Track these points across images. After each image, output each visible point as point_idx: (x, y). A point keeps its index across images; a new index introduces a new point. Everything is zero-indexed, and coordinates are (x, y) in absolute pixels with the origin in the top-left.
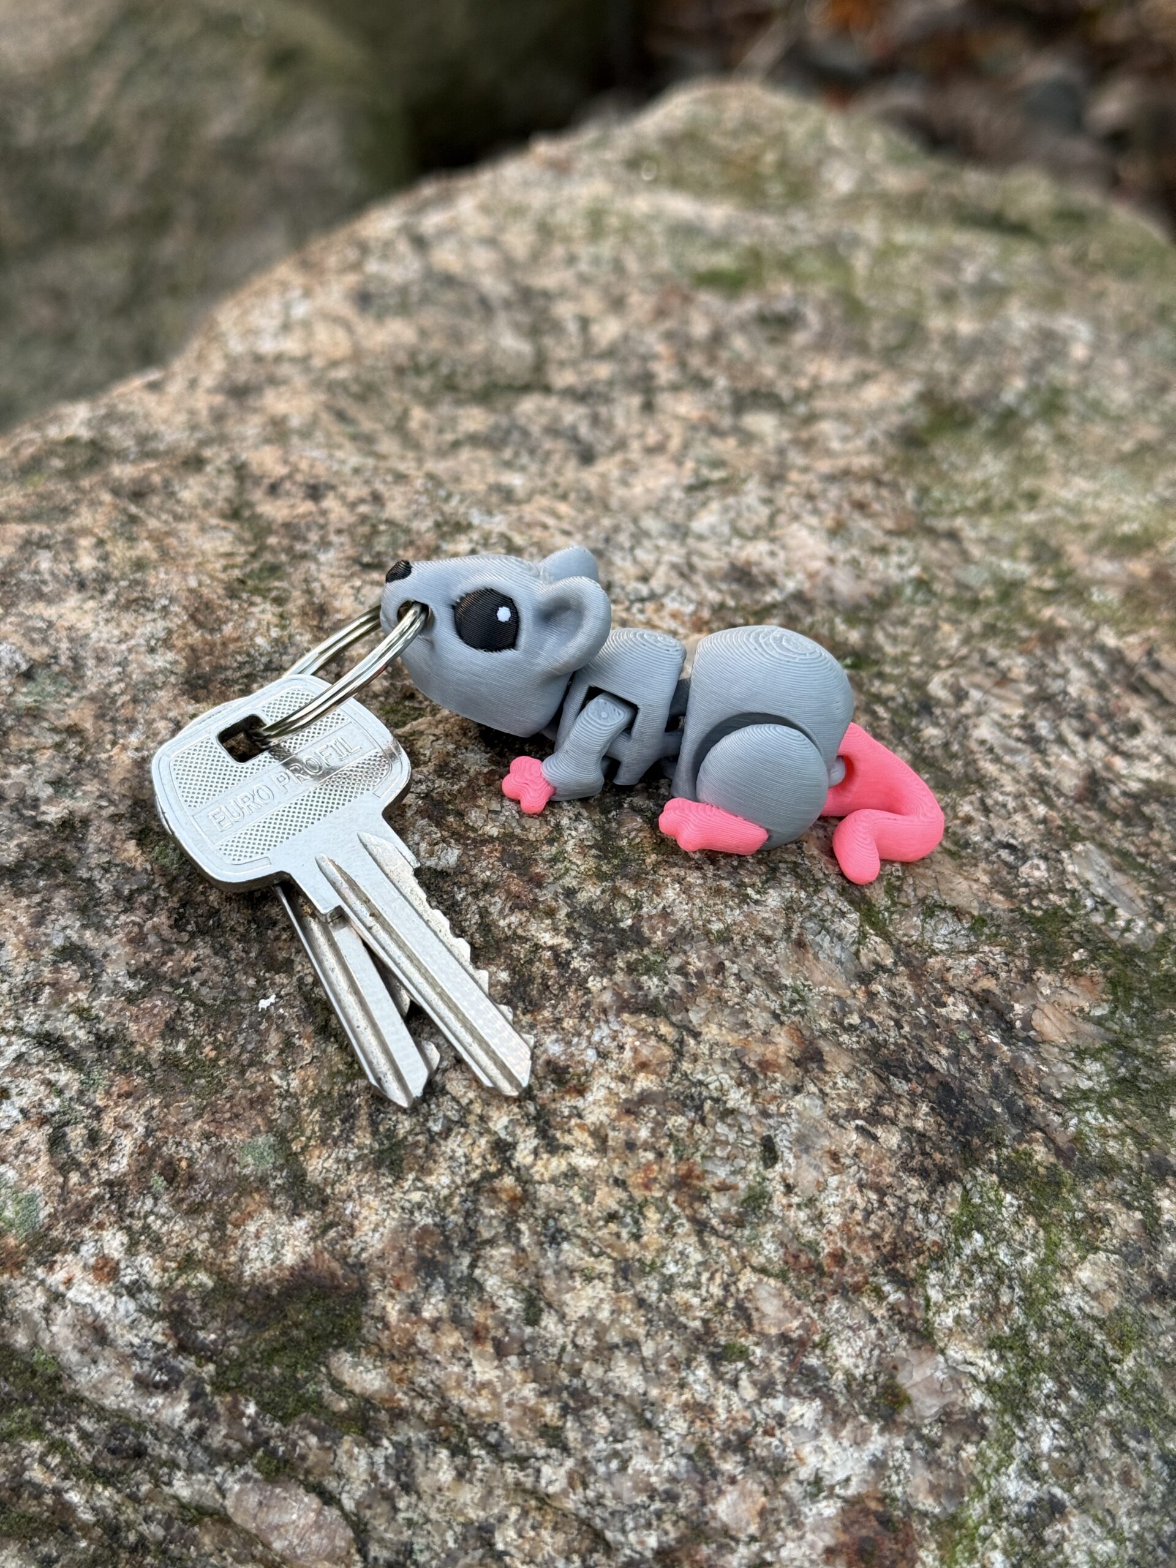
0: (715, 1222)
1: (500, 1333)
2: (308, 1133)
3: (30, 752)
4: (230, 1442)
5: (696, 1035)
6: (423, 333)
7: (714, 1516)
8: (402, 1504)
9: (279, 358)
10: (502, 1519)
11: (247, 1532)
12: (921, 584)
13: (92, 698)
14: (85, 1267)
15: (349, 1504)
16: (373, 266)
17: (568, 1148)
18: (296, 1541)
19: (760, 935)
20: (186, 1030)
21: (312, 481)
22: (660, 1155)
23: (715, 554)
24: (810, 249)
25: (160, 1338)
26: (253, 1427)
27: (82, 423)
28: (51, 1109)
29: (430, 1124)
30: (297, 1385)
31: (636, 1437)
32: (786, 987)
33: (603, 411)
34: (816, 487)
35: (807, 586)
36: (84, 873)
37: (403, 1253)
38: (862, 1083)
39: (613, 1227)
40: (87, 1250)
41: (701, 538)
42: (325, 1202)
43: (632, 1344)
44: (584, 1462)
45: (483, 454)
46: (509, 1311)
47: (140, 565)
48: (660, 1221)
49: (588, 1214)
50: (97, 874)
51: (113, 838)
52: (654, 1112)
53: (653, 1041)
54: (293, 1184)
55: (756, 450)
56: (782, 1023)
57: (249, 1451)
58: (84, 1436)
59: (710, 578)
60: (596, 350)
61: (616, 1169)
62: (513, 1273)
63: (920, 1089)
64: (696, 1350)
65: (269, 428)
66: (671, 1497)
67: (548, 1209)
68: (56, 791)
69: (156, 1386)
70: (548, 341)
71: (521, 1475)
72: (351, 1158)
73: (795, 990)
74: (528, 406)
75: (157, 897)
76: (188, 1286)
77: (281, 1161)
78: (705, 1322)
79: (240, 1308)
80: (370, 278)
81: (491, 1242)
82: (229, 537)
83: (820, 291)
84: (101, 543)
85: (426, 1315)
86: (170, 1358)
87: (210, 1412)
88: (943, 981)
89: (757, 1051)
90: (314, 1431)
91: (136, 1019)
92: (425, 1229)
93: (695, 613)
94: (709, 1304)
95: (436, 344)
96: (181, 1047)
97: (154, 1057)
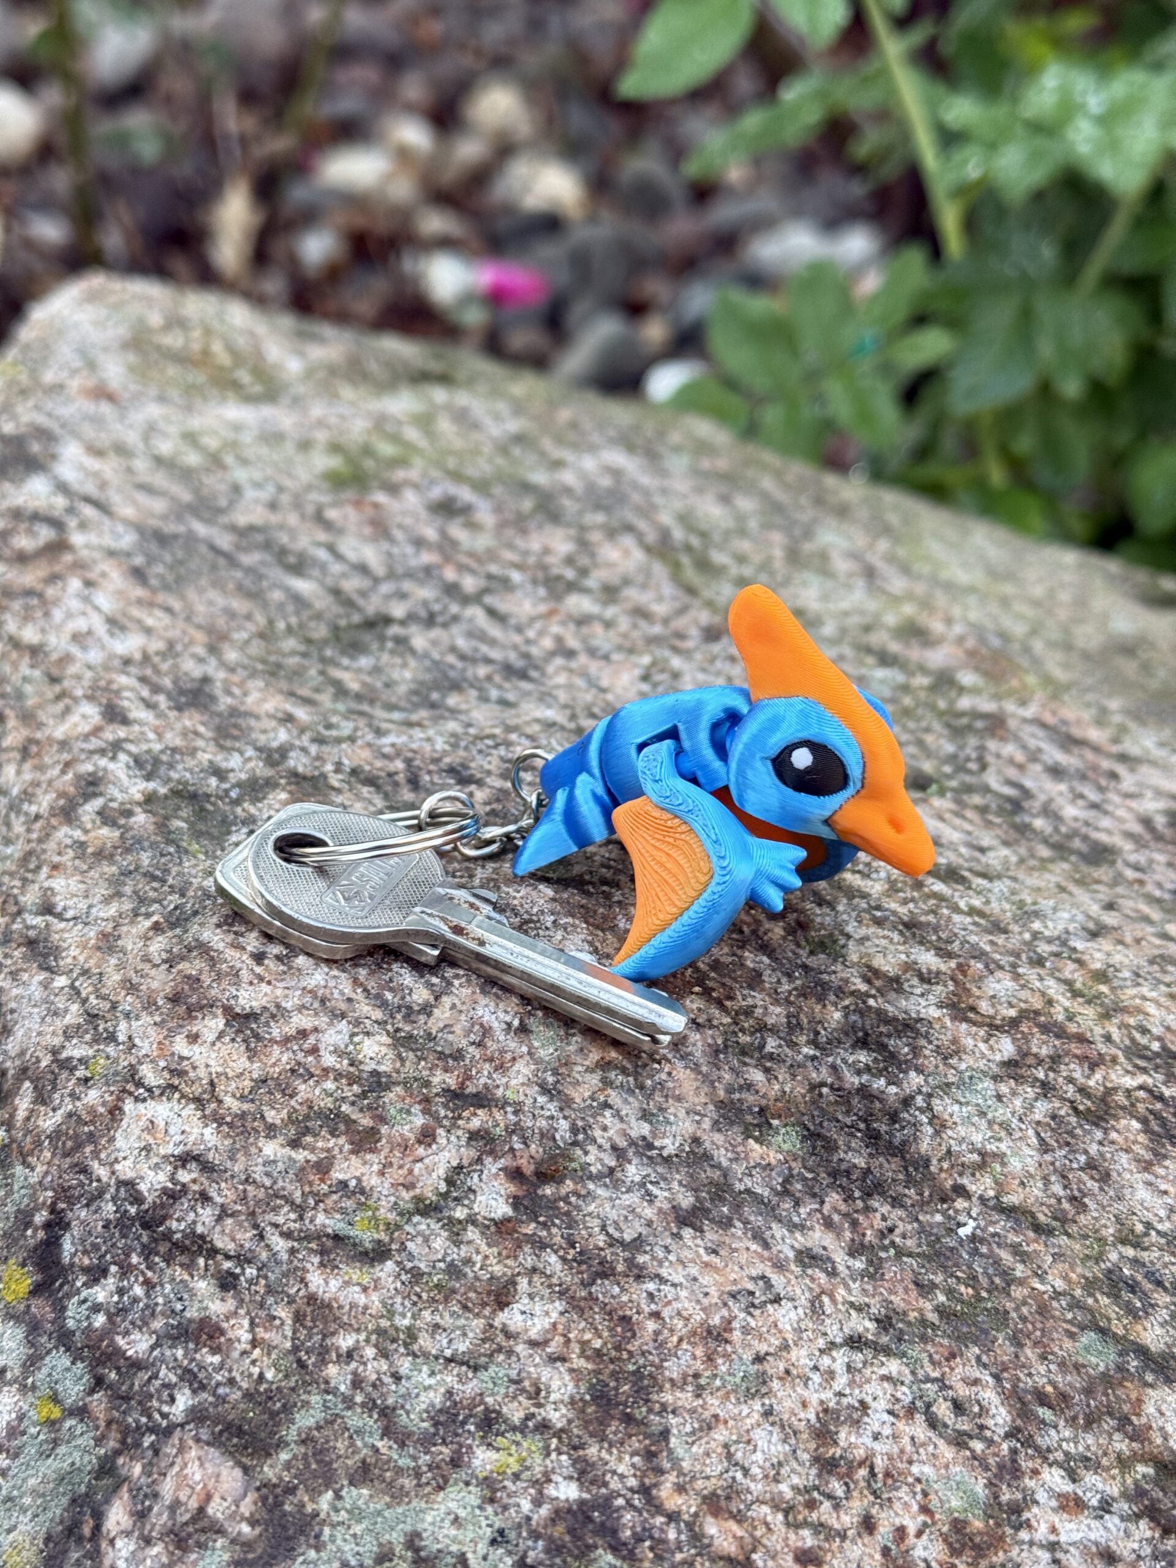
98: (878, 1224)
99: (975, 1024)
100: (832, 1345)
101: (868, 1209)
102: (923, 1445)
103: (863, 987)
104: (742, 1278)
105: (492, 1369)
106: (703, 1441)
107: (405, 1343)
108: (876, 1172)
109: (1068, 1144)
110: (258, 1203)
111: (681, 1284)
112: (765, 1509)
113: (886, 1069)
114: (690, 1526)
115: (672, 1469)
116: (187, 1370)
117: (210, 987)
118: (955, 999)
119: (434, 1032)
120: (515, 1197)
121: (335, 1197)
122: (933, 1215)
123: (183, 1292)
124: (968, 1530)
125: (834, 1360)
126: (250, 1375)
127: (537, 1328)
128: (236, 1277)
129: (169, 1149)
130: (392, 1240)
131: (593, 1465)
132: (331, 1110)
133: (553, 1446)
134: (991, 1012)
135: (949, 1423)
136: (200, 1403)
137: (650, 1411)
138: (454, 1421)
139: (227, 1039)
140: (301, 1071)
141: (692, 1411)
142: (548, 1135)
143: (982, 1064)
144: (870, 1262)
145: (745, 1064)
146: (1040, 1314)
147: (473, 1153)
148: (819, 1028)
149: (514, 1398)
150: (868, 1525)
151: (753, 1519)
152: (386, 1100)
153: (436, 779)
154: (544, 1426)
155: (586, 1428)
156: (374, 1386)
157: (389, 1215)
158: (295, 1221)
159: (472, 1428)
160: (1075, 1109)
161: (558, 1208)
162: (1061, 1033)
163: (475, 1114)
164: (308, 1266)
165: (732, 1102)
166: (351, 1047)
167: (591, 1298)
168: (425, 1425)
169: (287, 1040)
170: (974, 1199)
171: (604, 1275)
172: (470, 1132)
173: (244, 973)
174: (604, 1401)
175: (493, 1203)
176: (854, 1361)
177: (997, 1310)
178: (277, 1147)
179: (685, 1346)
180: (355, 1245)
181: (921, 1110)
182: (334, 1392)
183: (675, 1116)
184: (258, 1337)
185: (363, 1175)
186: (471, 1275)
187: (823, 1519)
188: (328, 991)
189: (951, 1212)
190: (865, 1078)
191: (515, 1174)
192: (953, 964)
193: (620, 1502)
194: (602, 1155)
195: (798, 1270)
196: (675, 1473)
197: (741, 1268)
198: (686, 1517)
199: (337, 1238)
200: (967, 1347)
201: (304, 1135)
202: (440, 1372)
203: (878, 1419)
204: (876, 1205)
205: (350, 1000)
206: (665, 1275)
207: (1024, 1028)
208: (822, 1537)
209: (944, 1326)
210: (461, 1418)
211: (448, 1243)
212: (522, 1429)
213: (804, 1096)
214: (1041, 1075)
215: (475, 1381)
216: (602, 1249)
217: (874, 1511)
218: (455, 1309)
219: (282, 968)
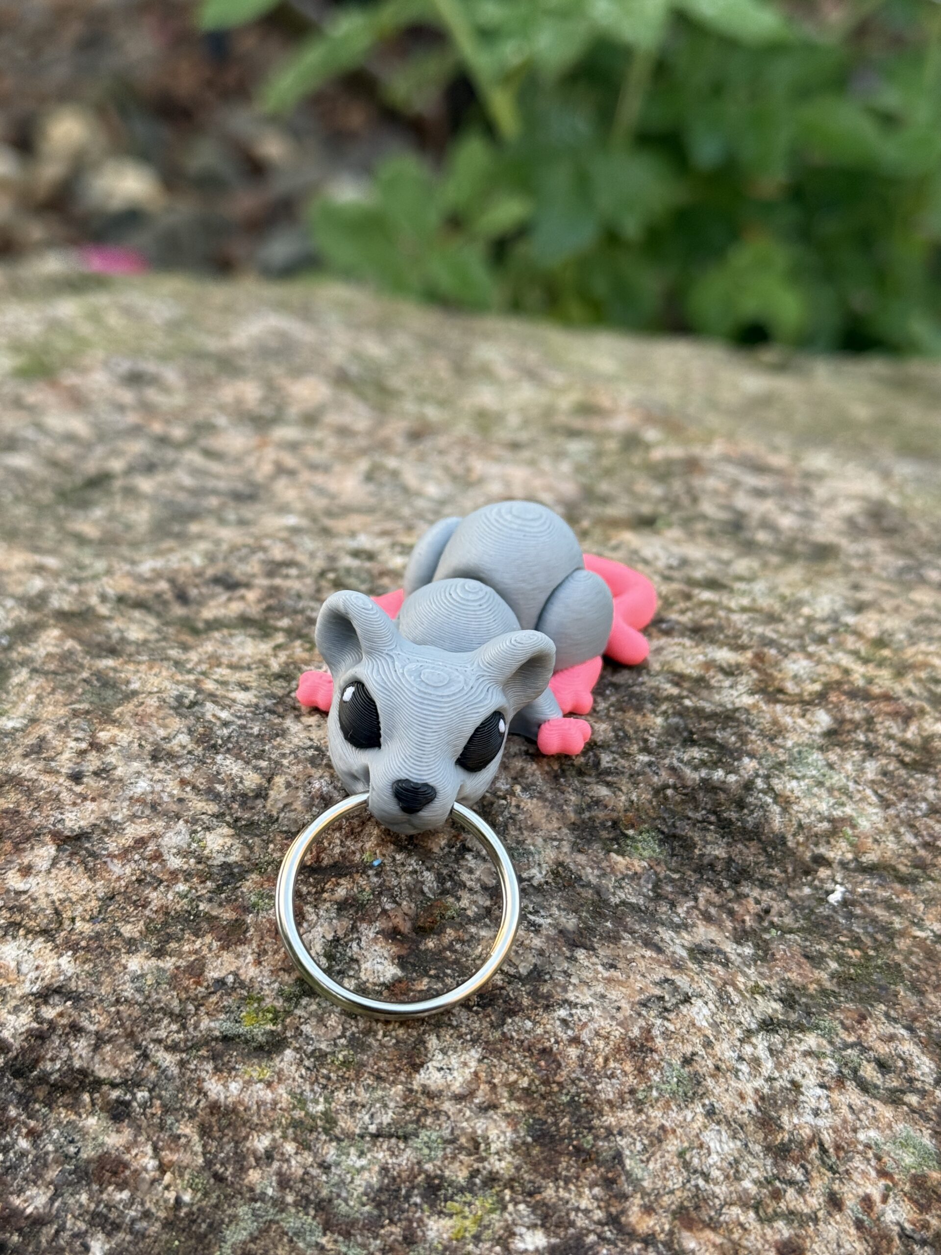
98: (753, 908)
99: (787, 703)
100: (749, 1033)
101: (740, 897)
102: (861, 1111)
103: (675, 691)
104: (647, 987)
105: (424, 1135)
106: (658, 1155)
107: (324, 1129)
108: (737, 859)
109: (906, 795)
110: (135, 1022)
111: (591, 1004)
112: (735, 1211)
113: (720, 760)
114: (668, 1245)
115: (635, 1191)
116: (95, 1215)
117: (31, 816)
118: (762, 685)
119: (275, 813)
120: (399, 957)
121: (214, 999)
122: (800, 889)
123: (73, 1134)
124: (929, 1184)
125: (755, 1047)
126: (166, 1201)
127: (458, 1081)
128: (127, 1104)
129: (27, 988)
130: (285, 1028)
131: (554, 1207)
132: (187, 911)
133: (507, 1198)
134: (797, 690)
135: (879, 1083)
136: (118, 1245)
137: (596, 1138)
138: (397, 1198)
139: (62, 864)
140: (148, 879)
141: (638, 1128)
142: (415, 890)
143: (805, 738)
144: (757, 946)
145: (586, 783)
146: (929, 959)
147: (346, 923)
148: (646, 736)
149: (454, 1158)
150: (835, 1202)
151: (727, 1223)
152: (245, 890)
153: (204, 590)
154: (492, 1179)
155: (536, 1171)
156: (303, 1181)
157: (276, 1004)
158: (178, 1032)
159: (418, 1200)
160: (902, 762)
161: (446, 958)
162: (866, 696)
163: (338, 884)
164: (203, 1074)
165: (583, 822)
166: (194, 845)
167: (506, 1038)
168: (367, 1208)
169: (125, 854)
170: (835, 865)
171: (512, 1013)
172: (337, 903)
173: (65, 796)
174: (547, 1140)
175: (380, 967)
176: (774, 1044)
177: (887, 964)
178: (142, 960)
179: (612, 1064)
180: (247, 1042)
181: (765, 793)
182: (262, 1197)
183: (534, 845)
184: (166, 1160)
185: (238, 968)
186: (375, 1044)
187: (791, 1206)
188: (156, 797)
189: (816, 882)
190: (703, 773)
191: (392, 934)
192: (749, 654)
193: (592, 1238)
194: (475, 897)
195: (695, 967)
196: (639, 1195)
197: (643, 976)
198: (662, 1237)
199: (226, 1039)
200: (872, 1006)
201: (167, 942)
202: (369, 1150)
203: (812, 1094)
204: (746, 890)
205: (181, 800)
206: (572, 999)
207: (833, 697)
208: (796, 1224)
209: (844, 992)
210: (403, 1192)
211: (343, 1017)
212: (469, 1188)
213: (651, 802)
214: (862, 738)
215: (408, 1151)
216: (502, 988)
217: (836, 1187)
218: (370, 1082)
219: (102, 783)
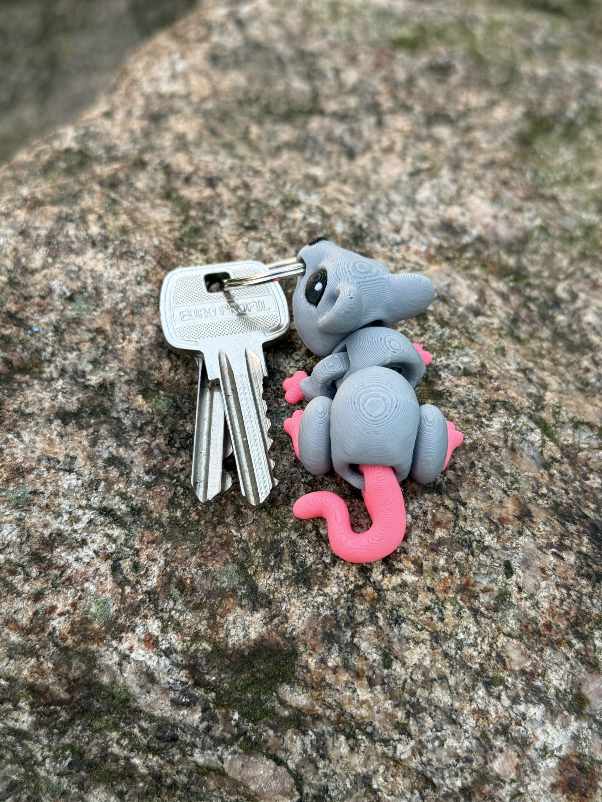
0: (483, 609)
1: (370, 673)
2: (256, 563)
3: (77, 344)
4: (225, 734)
5: (464, 504)
6: (250, 79)
7: (492, 769)
8: (321, 765)
9: (172, 96)
10: (375, 772)
11: (235, 780)
12: (543, 229)
13: (108, 312)
14: (139, 640)
15: (291, 766)
16: (215, 38)
17: (401, 571)
18: (263, 785)
19: (492, 446)
20: (180, 504)
21: (209, 176)
22: (451, 574)
23: (431, 215)
24: (451, 24)
25: (184, 679)
26: (237, 725)
27: (72, 140)
28: (111, 550)
29: (324, 558)
30: (261, 704)
31: (448, 729)
32: (507, 474)
33: (355, 126)
34: (479, 172)
35: (483, 233)
36: (115, 415)
37: (315, 631)
38: (553, 527)
39: (428, 614)
40: (139, 630)
41: (422, 205)
42: (270, 603)
43: (443, 678)
44: (420, 742)
45: (295, 154)
46: (374, 661)
47: (124, 230)
48: (454, 610)
49: (414, 607)
50: (122, 415)
51: (129, 394)
52: (446, 550)
53: (442, 509)
54: (251, 593)
55: (443, 150)
56: (508, 496)
57: (236, 738)
58: (142, 730)
59: (432, 229)
60: (346, 89)
61: (428, 583)
62: (375, 640)
63: (582, 529)
64: (477, 680)
65: (177, 141)
66: (469, 760)
67: (392, 605)
68: (95, 367)
69: (183, 704)
70: (318, 83)
71: (385, 749)
72: (282, 578)
73: (512, 476)
74: (315, 123)
75: (157, 427)
76: (197, 650)
77: (242, 580)
78: (481, 665)
79: (228, 662)
80: (217, 46)
81: (363, 624)
82: (168, 211)
83: (460, 49)
84: (100, 217)
85: (330, 664)
86: (190, 689)
87: (213, 718)
88: (586, 465)
89: (497, 512)
90: (271, 727)
91: (152, 498)
92: (326, 617)
93: (427, 252)
94: (483, 655)
95: (257, 86)
96: (179, 514)
97: (164, 520)
